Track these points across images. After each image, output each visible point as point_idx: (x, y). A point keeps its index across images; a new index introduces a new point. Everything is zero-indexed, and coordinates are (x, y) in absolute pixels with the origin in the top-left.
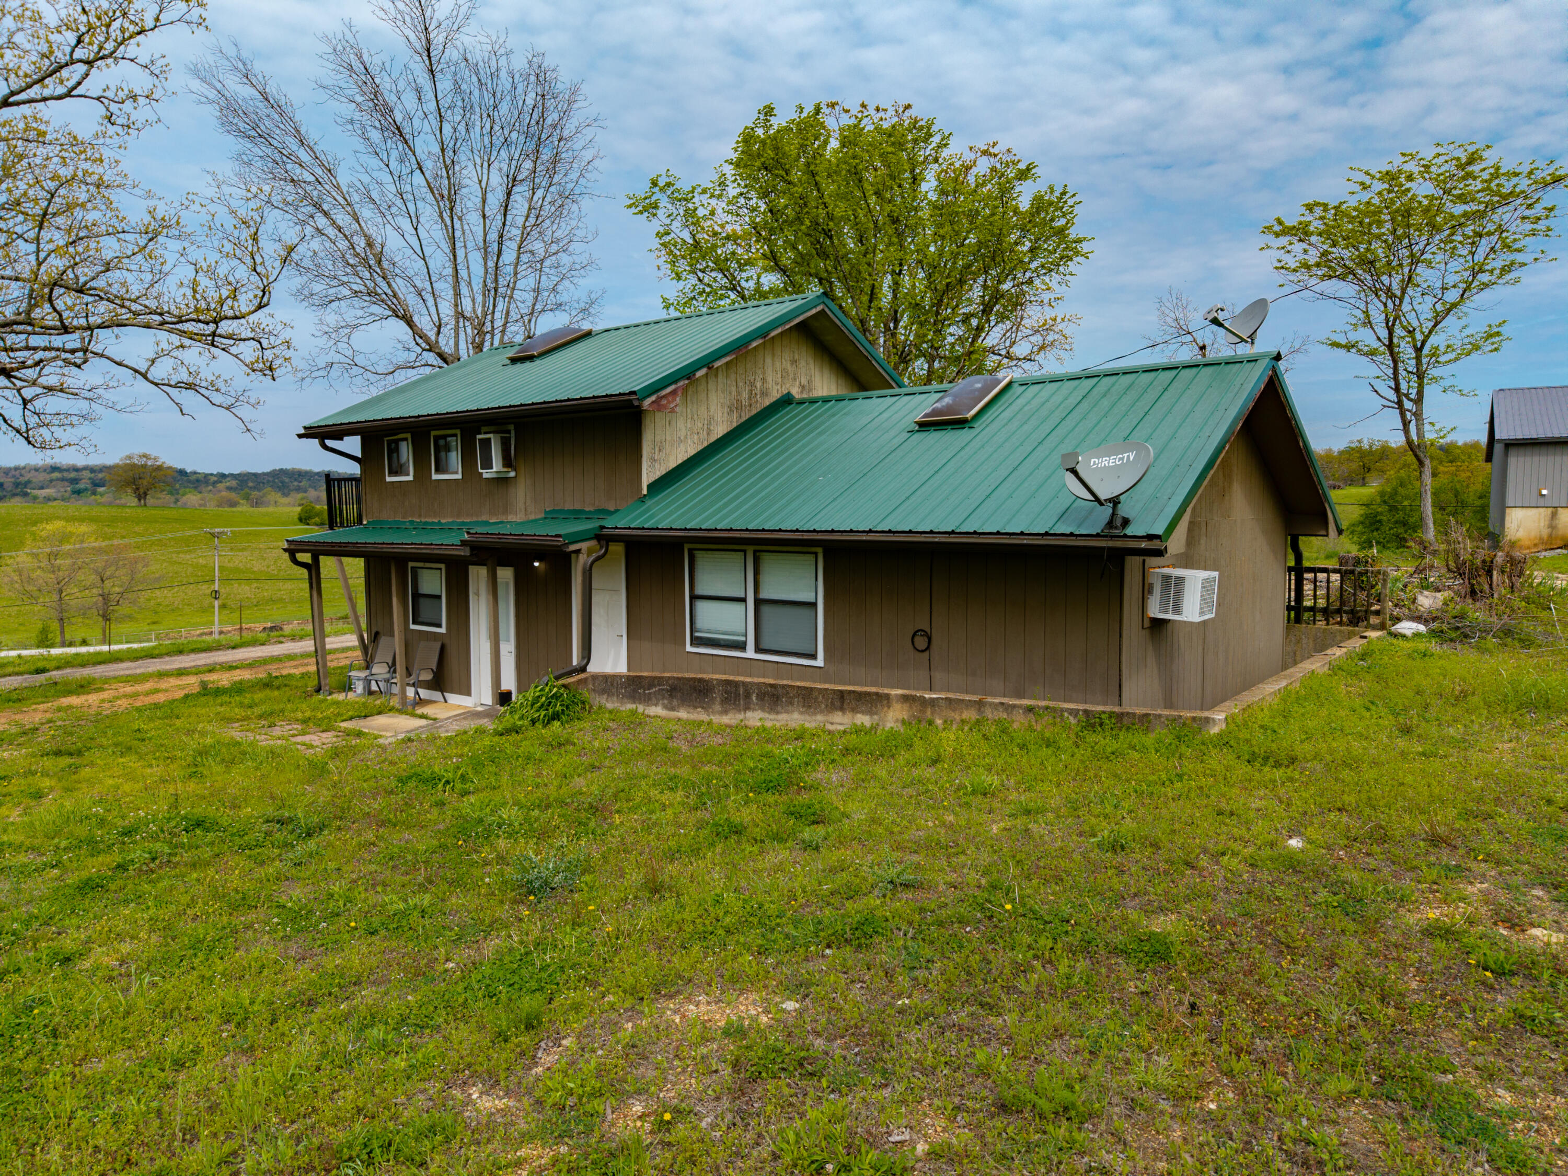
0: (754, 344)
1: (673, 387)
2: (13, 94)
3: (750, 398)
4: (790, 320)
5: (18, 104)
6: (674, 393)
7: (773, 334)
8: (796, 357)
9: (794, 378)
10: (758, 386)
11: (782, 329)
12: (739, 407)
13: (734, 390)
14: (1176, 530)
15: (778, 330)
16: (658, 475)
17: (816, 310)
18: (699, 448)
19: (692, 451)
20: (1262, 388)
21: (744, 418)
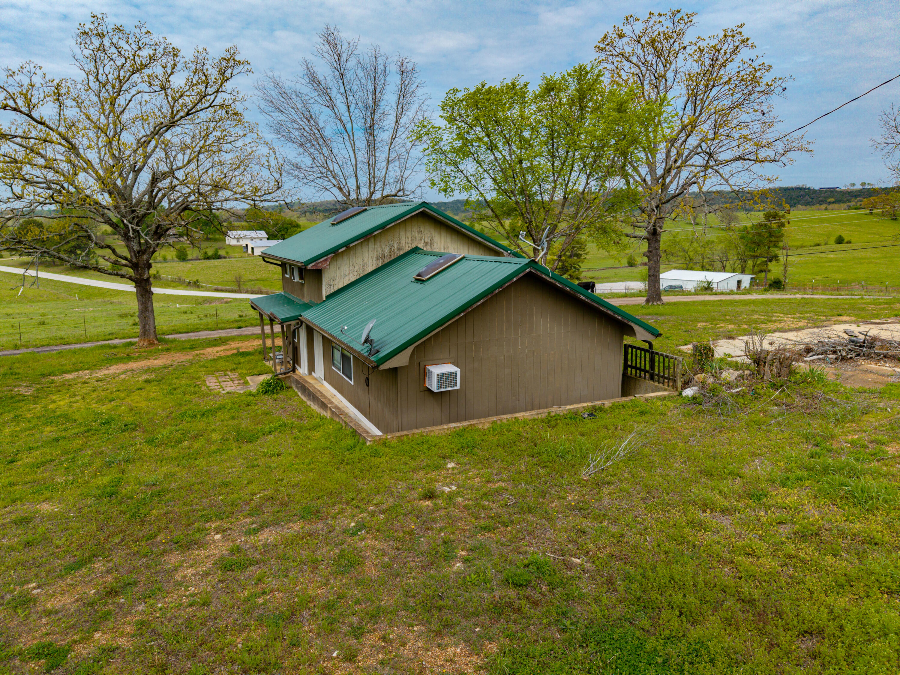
0: (376, 233)
1: (325, 258)
2: (189, 111)
3: (390, 252)
4: (400, 219)
5: (192, 114)
6: (326, 260)
7: (388, 227)
8: (422, 229)
9: (421, 240)
10: (396, 245)
11: (396, 223)
12: (383, 257)
13: (379, 249)
14: (395, 357)
15: (393, 224)
16: (332, 291)
17: (421, 210)
18: (358, 277)
19: (353, 279)
20: (515, 279)
21: (386, 262)
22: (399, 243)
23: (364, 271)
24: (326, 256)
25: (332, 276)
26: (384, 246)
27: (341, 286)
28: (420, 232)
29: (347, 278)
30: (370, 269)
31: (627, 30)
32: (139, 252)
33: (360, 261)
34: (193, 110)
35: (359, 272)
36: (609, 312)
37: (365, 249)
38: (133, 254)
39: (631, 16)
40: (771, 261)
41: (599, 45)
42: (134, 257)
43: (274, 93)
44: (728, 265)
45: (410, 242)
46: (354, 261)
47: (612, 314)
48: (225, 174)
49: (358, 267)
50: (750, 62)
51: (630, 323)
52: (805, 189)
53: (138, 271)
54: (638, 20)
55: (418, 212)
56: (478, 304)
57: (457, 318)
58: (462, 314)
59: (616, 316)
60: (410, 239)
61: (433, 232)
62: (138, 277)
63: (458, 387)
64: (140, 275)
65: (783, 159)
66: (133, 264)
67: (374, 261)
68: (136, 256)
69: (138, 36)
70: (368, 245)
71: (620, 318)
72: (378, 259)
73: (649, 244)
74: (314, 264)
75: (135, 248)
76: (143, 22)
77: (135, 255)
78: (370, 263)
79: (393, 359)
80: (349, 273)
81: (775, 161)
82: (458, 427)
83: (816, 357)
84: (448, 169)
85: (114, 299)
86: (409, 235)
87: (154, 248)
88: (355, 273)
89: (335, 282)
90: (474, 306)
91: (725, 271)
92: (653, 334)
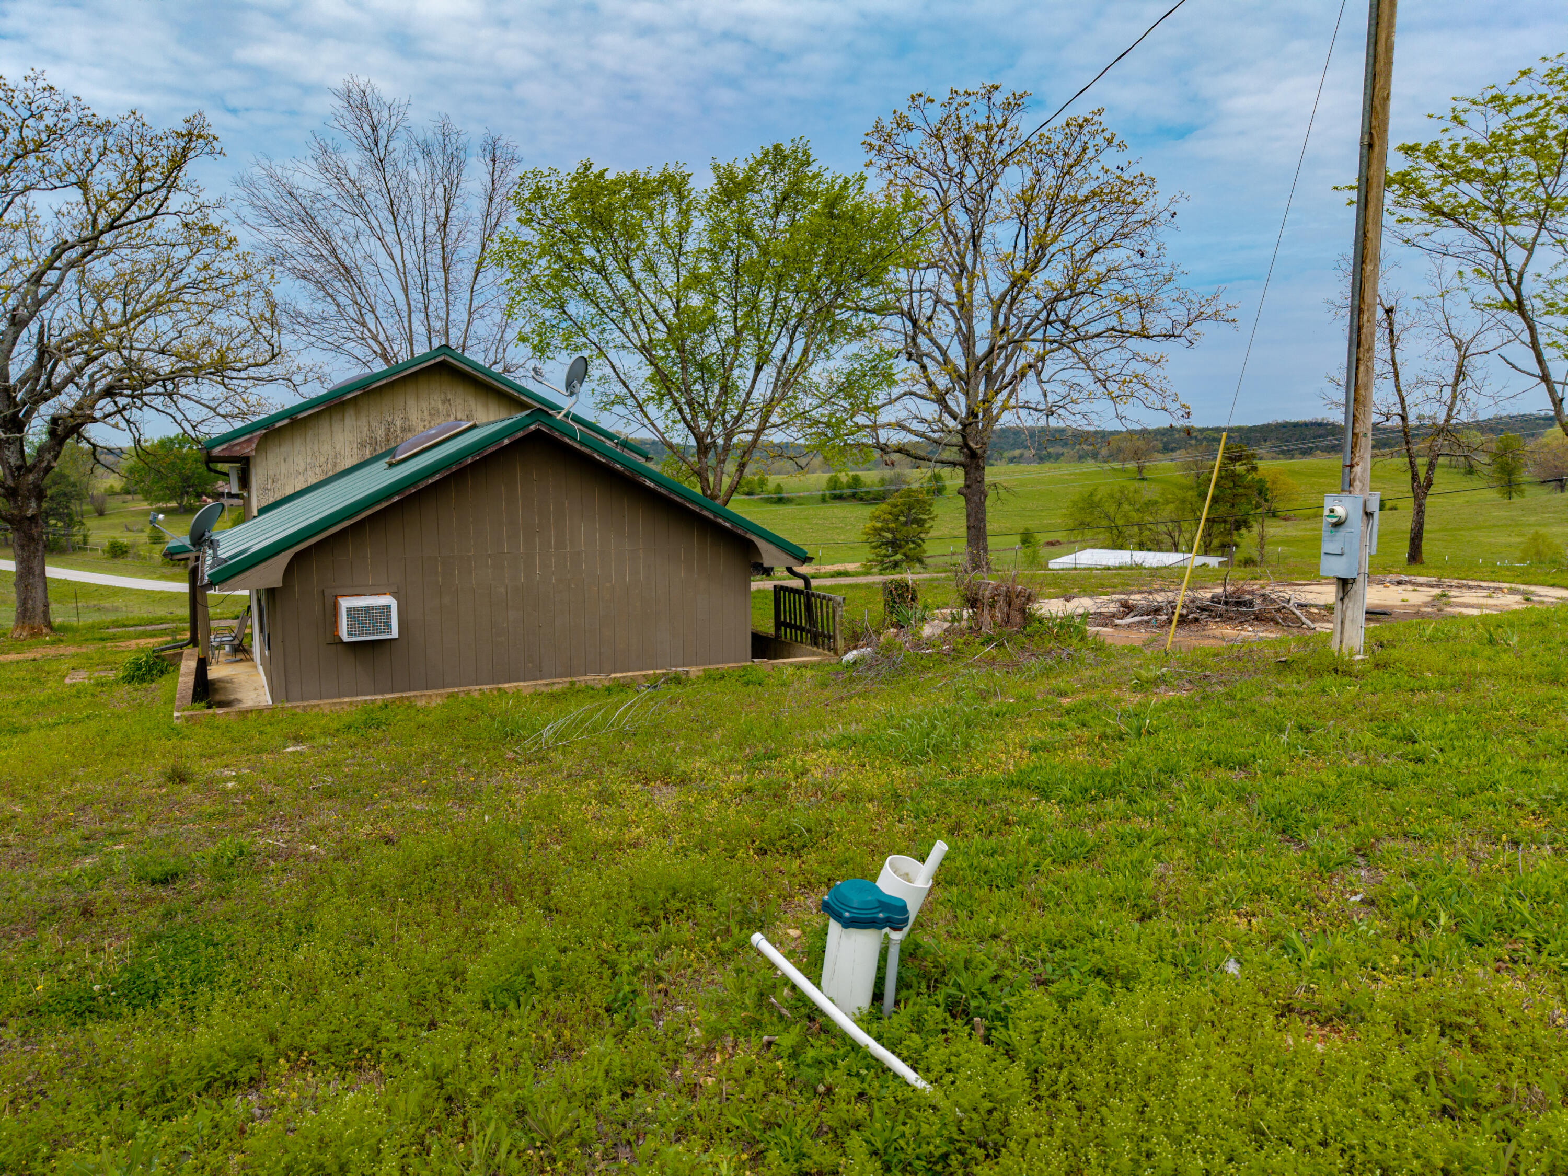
0: (349, 396)
3: (387, 435)
6: (252, 441)
7: (374, 386)
8: (449, 396)
9: (449, 415)
10: (399, 423)
11: (389, 380)
12: (373, 442)
13: (366, 429)
14: (253, 570)
15: (384, 381)
16: (272, 500)
17: (438, 359)
18: (323, 477)
19: (312, 481)
20: (506, 442)
21: (379, 451)
22: (405, 419)
23: (335, 465)
24: (251, 432)
25: (271, 473)
26: (374, 424)
27: (289, 491)
28: (446, 401)
29: (302, 478)
30: (349, 463)
31: (914, 118)
32: (19, 468)
33: (326, 448)
34: (123, 220)
35: (325, 468)
36: (706, 513)
37: (337, 427)
38: (7, 472)
39: (920, 95)
40: (1238, 528)
41: (869, 140)
42: (9, 477)
43: (269, 193)
44: (1182, 540)
45: (428, 418)
46: (316, 448)
47: (712, 517)
48: (180, 332)
49: (323, 459)
50: (1119, 172)
51: (748, 536)
52: (1327, 424)
53: (16, 502)
54: (932, 101)
55: (432, 362)
56: (430, 481)
57: (385, 504)
58: (396, 499)
59: (720, 521)
60: (426, 413)
61: (472, 402)
62: (16, 512)
63: (395, 634)
64: (20, 508)
65: (1187, 332)
66: (6, 489)
67: (355, 450)
68: (13, 477)
69: (31, 95)
70: (343, 420)
71: (727, 525)
72: (362, 445)
73: (966, 473)
74: (224, 446)
75: (13, 461)
76: (38, 70)
77: (12, 473)
78: (347, 452)
79: (247, 574)
80: (306, 470)
81: (1173, 335)
82: (374, 701)
83: (1137, 619)
84: (548, 313)
85: (106, 603)
86: (424, 405)
87: (49, 462)
88: (318, 470)
89: (278, 485)
90: (422, 485)
91: (1177, 551)
92: (796, 557)
